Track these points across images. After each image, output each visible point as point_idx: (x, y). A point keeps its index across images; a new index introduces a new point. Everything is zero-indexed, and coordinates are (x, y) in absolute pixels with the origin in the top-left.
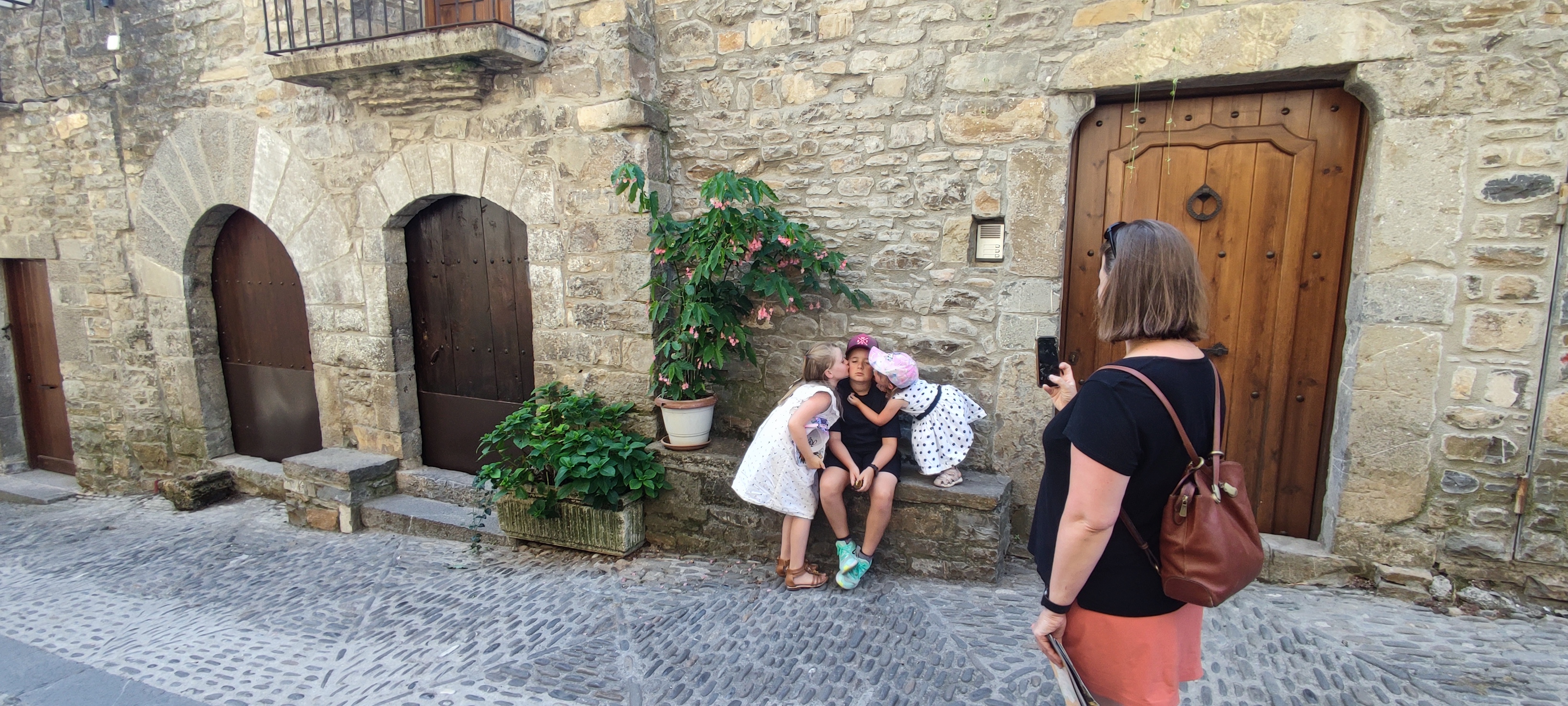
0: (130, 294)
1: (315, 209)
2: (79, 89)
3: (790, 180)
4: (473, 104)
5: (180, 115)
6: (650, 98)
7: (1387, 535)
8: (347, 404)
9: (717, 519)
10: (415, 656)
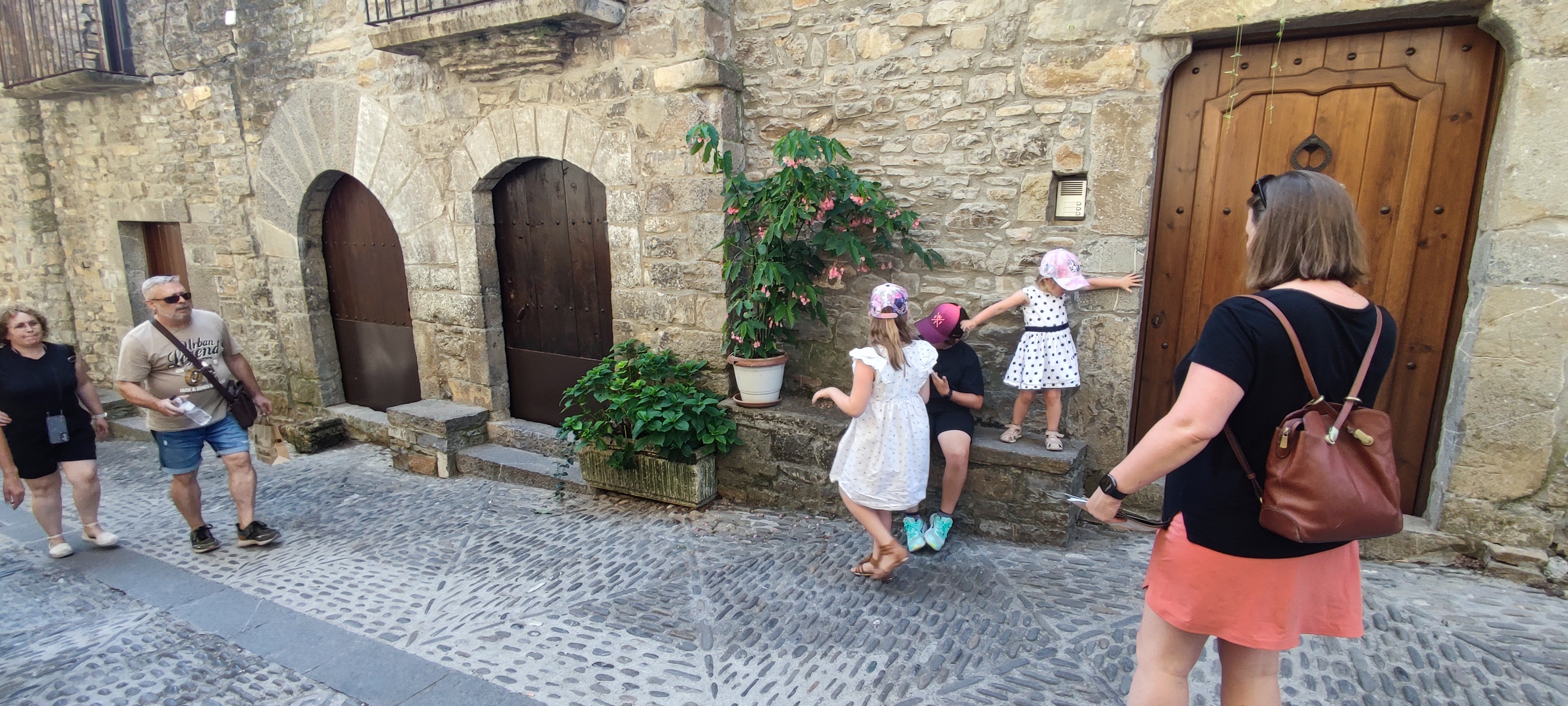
0: (253, 255)
1: (411, 173)
2: (202, 63)
3: (864, 137)
4: (555, 67)
5: (292, 86)
6: (725, 57)
7: (1500, 512)
8: (442, 359)
9: (786, 475)
10: (506, 591)
